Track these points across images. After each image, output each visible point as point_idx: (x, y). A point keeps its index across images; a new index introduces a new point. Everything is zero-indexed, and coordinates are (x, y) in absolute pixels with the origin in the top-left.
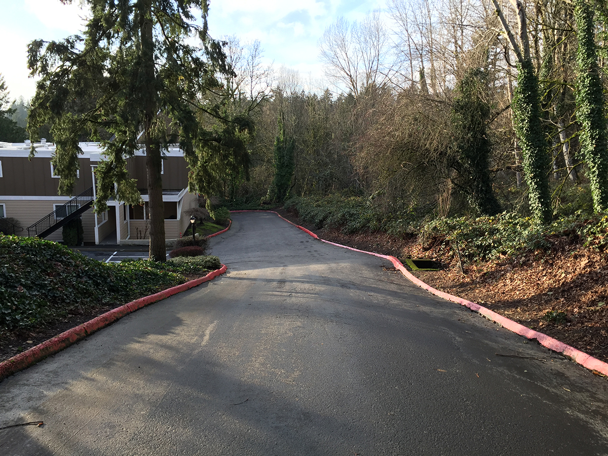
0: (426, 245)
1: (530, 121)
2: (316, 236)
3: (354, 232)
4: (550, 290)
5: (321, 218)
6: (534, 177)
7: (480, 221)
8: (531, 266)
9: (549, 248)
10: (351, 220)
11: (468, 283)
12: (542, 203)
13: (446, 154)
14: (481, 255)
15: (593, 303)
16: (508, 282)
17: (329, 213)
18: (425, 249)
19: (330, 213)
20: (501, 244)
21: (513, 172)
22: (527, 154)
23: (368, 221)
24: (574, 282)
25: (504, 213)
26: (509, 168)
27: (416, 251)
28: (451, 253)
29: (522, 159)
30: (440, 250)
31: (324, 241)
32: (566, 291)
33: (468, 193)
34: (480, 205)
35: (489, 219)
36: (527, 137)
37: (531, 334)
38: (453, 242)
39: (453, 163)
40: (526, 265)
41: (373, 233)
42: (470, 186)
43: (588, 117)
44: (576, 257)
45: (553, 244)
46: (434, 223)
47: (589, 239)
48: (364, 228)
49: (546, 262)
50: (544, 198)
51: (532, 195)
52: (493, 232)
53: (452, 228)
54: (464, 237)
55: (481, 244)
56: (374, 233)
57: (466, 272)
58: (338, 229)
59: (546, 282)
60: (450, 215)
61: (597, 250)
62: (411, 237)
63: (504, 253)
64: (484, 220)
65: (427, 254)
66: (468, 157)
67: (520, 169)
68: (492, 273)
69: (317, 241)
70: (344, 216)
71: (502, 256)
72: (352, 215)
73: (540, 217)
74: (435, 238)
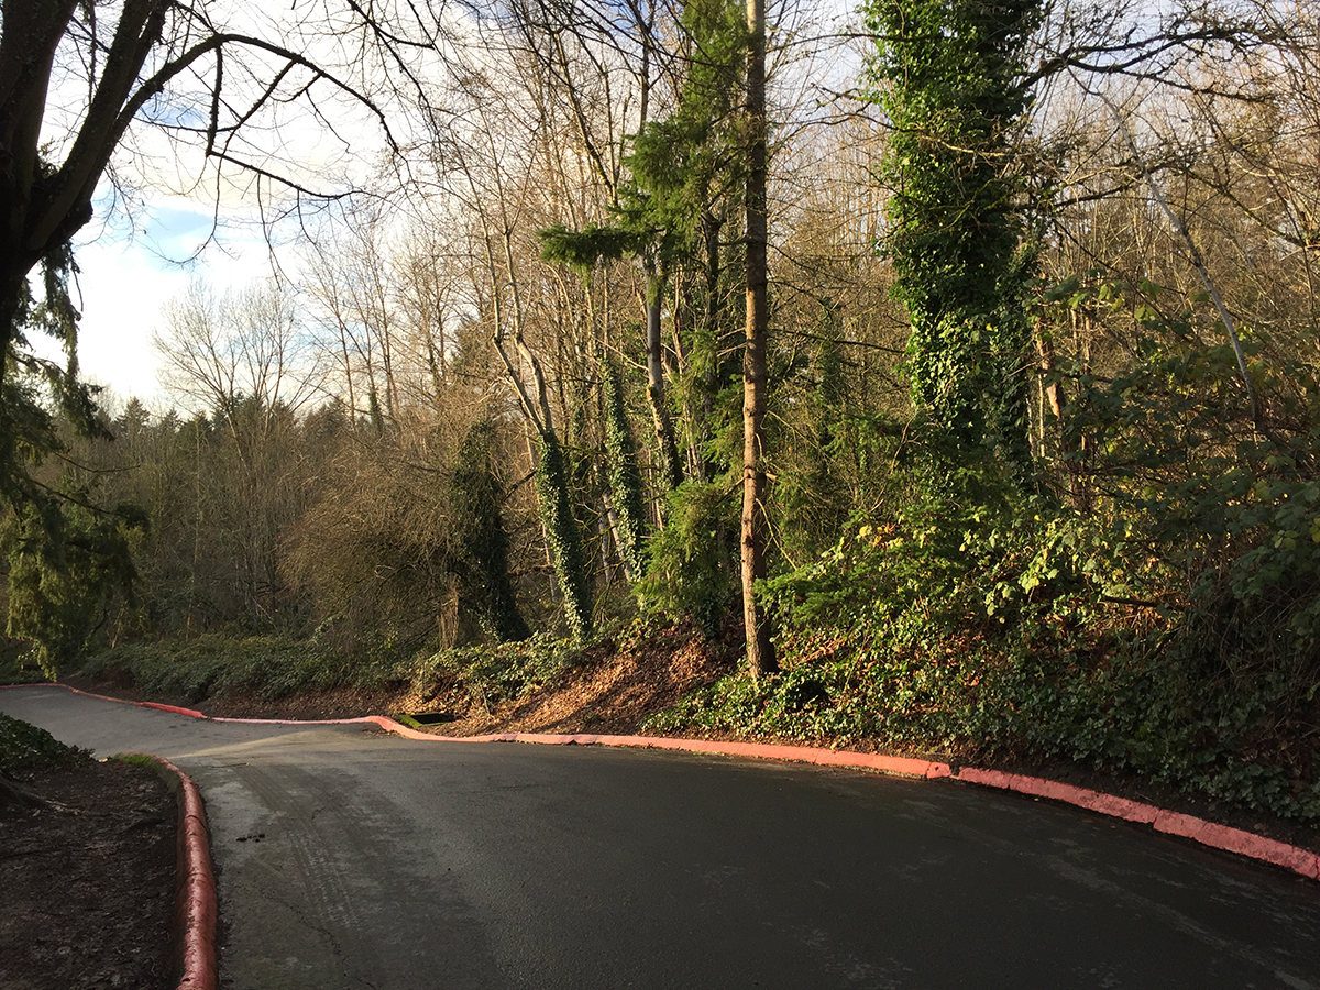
0: (427, 693)
1: (558, 510)
2: (199, 714)
3: (285, 695)
4: (588, 704)
5: (202, 680)
6: (569, 581)
7: (503, 649)
8: (570, 687)
9: (587, 663)
10: (275, 675)
11: (497, 725)
12: (580, 615)
13: (445, 551)
14: (510, 693)
15: (625, 702)
16: (546, 708)
17: (219, 668)
18: (427, 699)
19: (221, 669)
20: (533, 674)
21: (544, 575)
22: (559, 551)
23: (312, 671)
24: (609, 690)
25: (535, 634)
26: (537, 569)
27: (412, 704)
28: (467, 698)
29: (553, 558)
30: (450, 697)
31: (222, 719)
32: (603, 700)
33: (479, 612)
34: (499, 630)
35: (516, 646)
36: (556, 528)
37: (569, 738)
38: (469, 681)
39: (456, 567)
40: (565, 687)
41: (324, 692)
42: (482, 600)
43: (625, 503)
44: (612, 667)
45: (591, 657)
46: (436, 659)
47: (623, 645)
48: (307, 685)
49: (585, 678)
50: (584, 609)
51: (569, 605)
52: (522, 661)
53: (467, 662)
54: (483, 672)
55: (509, 679)
56: (326, 690)
57: (493, 712)
58: (249, 695)
59: (585, 697)
60: (458, 645)
61: (630, 655)
62: (400, 686)
63: (539, 683)
64: (508, 649)
65: (430, 706)
66: (477, 554)
67: (552, 570)
68: (527, 706)
69: (205, 722)
70: (259, 668)
71: (537, 687)
72: (276, 666)
73: (580, 635)
74: (441, 680)
